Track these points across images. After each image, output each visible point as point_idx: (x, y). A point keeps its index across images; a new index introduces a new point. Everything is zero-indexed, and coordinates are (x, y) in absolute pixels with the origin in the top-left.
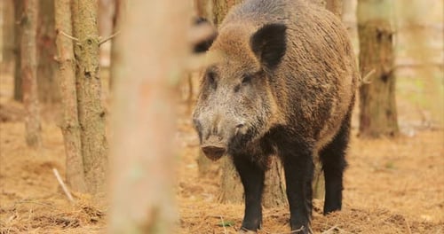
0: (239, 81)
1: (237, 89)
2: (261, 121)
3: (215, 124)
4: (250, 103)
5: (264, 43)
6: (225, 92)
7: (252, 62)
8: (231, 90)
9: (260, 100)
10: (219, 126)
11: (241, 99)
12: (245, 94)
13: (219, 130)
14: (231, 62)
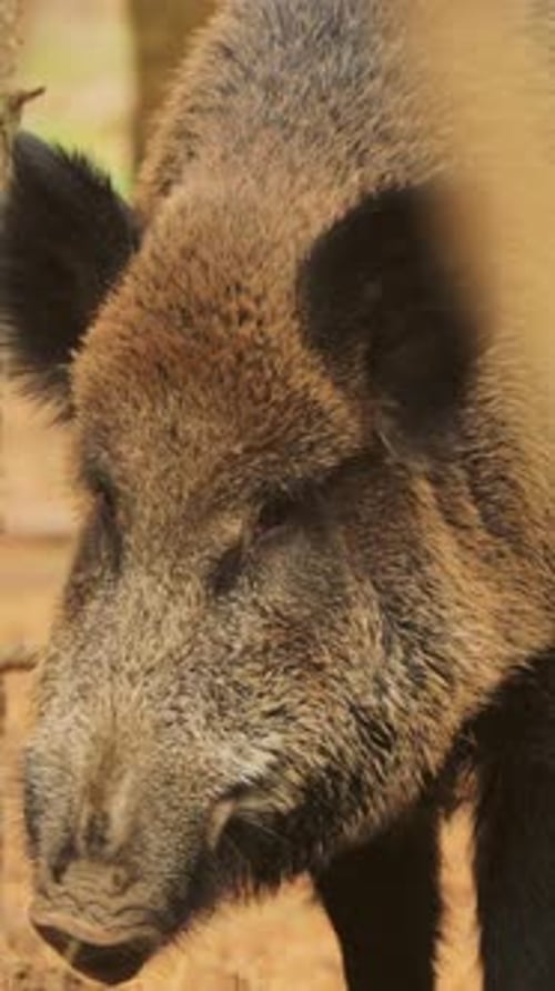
0: (233, 527)
1: (224, 576)
2: (376, 732)
3: (96, 794)
4: (306, 638)
5: (373, 291)
6: (152, 602)
7: (311, 412)
8: (192, 588)
9: (366, 615)
10: (119, 807)
11: (248, 627)
12: (276, 593)
13: (118, 828)
14: (192, 427)
